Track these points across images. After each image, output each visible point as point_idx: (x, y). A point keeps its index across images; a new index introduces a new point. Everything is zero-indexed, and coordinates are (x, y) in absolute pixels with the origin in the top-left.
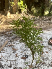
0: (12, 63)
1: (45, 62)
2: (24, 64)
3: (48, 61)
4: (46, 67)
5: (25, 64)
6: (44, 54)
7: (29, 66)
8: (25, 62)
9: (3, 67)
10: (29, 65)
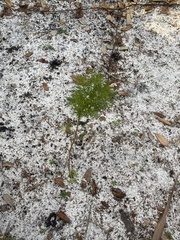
4: (28, 165)
5: (69, 194)
8: (66, 200)
9: (121, 211)
10: (60, 189)
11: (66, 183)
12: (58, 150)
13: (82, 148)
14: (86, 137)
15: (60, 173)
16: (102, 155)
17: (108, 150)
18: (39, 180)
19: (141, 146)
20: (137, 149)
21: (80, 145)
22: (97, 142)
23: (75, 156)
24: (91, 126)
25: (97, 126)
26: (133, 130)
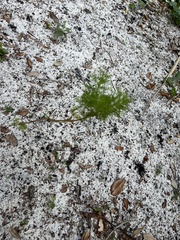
1: (46, 88)
3: (50, 85)
6: (34, 68)
7: (18, 113)
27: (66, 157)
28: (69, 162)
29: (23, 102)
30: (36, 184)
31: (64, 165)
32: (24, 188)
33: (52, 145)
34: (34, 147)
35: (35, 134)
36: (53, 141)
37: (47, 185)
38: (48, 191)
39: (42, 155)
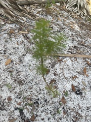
0: (60, 75)
2: (63, 90)
5: (64, 92)
7: (63, 97)
10: (66, 98)
11: (61, 97)
12: (50, 116)
13: (38, 99)
14: (30, 102)
15: (60, 104)
16: (35, 87)
17: (30, 84)
18: (72, 113)
19: (17, 70)
20: (20, 72)
21: (37, 102)
22: (29, 93)
23: (46, 101)
24: (20, 104)
25: (17, 100)
26: (9, 77)
27: (25, 111)
28: (21, 111)
29: (70, 104)
30: (23, 87)
31: (22, 107)
32: (25, 82)
33: (38, 106)
34: (41, 95)
35: (48, 100)
36: (40, 109)
37: (18, 91)
38: (15, 90)
39: (35, 97)
